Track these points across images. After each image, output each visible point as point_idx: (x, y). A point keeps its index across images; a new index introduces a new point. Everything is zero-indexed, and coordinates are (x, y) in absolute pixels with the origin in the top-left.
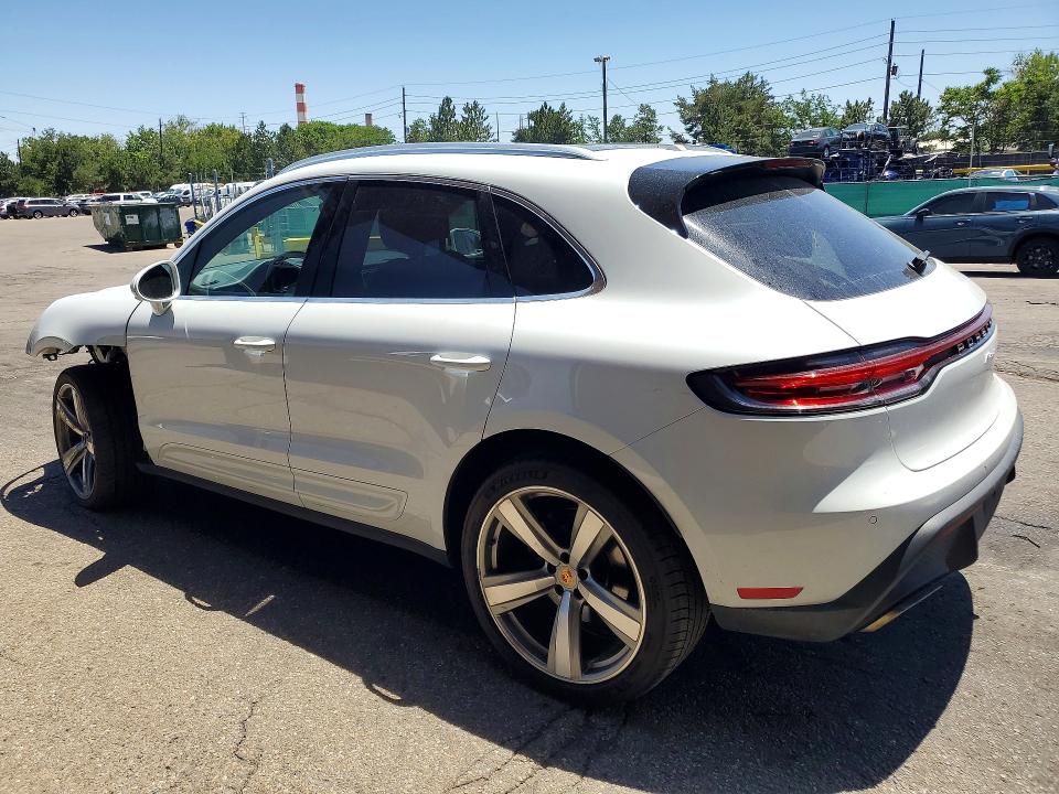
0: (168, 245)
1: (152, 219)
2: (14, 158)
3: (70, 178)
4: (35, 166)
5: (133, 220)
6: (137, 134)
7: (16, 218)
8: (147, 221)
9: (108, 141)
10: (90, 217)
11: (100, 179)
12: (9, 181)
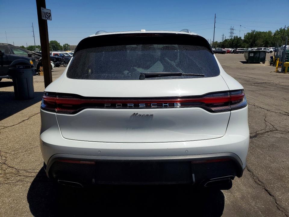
0: (260, 63)
1: (258, 55)
2: (243, 38)
3: (255, 43)
4: (248, 40)
5: (252, 55)
6: (279, 30)
7: (234, 53)
8: (256, 55)
9: (270, 33)
10: (244, 54)
11: (263, 44)
12: (240, 44)
